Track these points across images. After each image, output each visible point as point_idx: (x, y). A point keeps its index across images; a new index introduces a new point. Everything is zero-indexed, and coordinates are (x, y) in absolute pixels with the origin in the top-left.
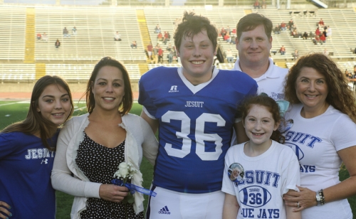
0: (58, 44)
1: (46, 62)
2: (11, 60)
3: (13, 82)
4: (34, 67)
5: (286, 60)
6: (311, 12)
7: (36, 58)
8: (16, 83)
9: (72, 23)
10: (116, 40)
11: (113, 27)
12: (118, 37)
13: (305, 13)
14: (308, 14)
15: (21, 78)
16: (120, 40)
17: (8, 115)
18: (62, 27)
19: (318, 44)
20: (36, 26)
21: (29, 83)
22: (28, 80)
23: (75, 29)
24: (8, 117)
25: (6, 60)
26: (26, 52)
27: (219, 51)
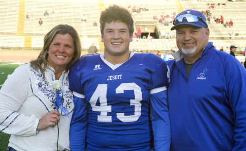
0: (41, 23)
1: (32, 35)
2: (7, 33)
3: (8, 48)
4: (23, 38)
6: (223, 4)
7: (25, 32)
8: (10, 49)
9: (51, 8)
10: (82, 20)
11: (80, 11)
13: (219, 4)
14: (221, 5)
15: (14, 46)
16: (85, 20)
17: (3, 73)
19: (228, 27)
20: (26, 9)
21: (19, 49)
22: (19, 48)
23: (53, 12)
24: (3, 75)
25: (4, 33)
26: (18, 28)
27: (156, 30)
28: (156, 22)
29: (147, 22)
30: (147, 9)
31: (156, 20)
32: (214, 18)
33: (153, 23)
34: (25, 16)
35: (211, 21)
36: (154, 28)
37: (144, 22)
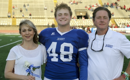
0: (21, 11)
1: (17, 18)
2: (2, 17)
3: (3, 26)
4: (11, 20)
5: (114, 18)
9: (27, 2)
10: (45, 9)
11: (43, 4)
12: (46, 8)
15: (6, 24)
16: (46, 9)
18: (23, 4)
19: (128, 11)
20: (13, 3)
22: (9, 25)
23: (28, 5)
27: (87, 14)
28: (86, 10)
29: (81, 10)
30: (81, 2)
31: (86, 9)
32: (120, 7)
33: (85, 10)
34: (12, 7)
35: (118, 8)
36: (86, 13)
37: (79, 10)
